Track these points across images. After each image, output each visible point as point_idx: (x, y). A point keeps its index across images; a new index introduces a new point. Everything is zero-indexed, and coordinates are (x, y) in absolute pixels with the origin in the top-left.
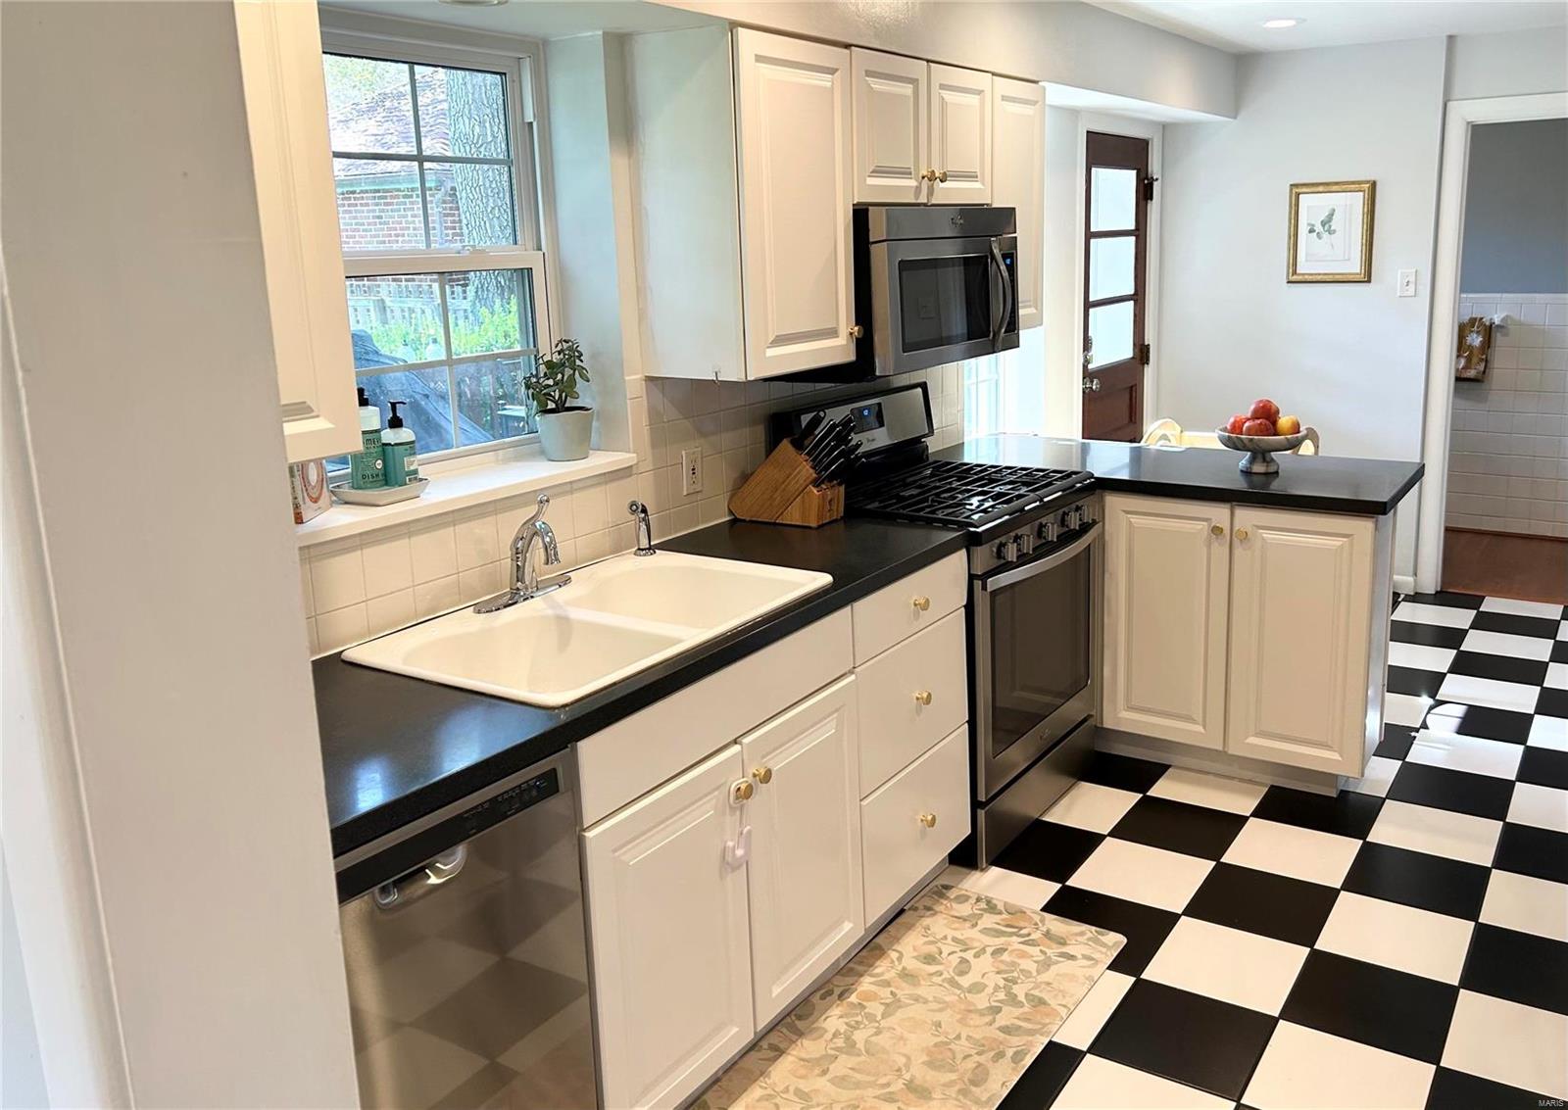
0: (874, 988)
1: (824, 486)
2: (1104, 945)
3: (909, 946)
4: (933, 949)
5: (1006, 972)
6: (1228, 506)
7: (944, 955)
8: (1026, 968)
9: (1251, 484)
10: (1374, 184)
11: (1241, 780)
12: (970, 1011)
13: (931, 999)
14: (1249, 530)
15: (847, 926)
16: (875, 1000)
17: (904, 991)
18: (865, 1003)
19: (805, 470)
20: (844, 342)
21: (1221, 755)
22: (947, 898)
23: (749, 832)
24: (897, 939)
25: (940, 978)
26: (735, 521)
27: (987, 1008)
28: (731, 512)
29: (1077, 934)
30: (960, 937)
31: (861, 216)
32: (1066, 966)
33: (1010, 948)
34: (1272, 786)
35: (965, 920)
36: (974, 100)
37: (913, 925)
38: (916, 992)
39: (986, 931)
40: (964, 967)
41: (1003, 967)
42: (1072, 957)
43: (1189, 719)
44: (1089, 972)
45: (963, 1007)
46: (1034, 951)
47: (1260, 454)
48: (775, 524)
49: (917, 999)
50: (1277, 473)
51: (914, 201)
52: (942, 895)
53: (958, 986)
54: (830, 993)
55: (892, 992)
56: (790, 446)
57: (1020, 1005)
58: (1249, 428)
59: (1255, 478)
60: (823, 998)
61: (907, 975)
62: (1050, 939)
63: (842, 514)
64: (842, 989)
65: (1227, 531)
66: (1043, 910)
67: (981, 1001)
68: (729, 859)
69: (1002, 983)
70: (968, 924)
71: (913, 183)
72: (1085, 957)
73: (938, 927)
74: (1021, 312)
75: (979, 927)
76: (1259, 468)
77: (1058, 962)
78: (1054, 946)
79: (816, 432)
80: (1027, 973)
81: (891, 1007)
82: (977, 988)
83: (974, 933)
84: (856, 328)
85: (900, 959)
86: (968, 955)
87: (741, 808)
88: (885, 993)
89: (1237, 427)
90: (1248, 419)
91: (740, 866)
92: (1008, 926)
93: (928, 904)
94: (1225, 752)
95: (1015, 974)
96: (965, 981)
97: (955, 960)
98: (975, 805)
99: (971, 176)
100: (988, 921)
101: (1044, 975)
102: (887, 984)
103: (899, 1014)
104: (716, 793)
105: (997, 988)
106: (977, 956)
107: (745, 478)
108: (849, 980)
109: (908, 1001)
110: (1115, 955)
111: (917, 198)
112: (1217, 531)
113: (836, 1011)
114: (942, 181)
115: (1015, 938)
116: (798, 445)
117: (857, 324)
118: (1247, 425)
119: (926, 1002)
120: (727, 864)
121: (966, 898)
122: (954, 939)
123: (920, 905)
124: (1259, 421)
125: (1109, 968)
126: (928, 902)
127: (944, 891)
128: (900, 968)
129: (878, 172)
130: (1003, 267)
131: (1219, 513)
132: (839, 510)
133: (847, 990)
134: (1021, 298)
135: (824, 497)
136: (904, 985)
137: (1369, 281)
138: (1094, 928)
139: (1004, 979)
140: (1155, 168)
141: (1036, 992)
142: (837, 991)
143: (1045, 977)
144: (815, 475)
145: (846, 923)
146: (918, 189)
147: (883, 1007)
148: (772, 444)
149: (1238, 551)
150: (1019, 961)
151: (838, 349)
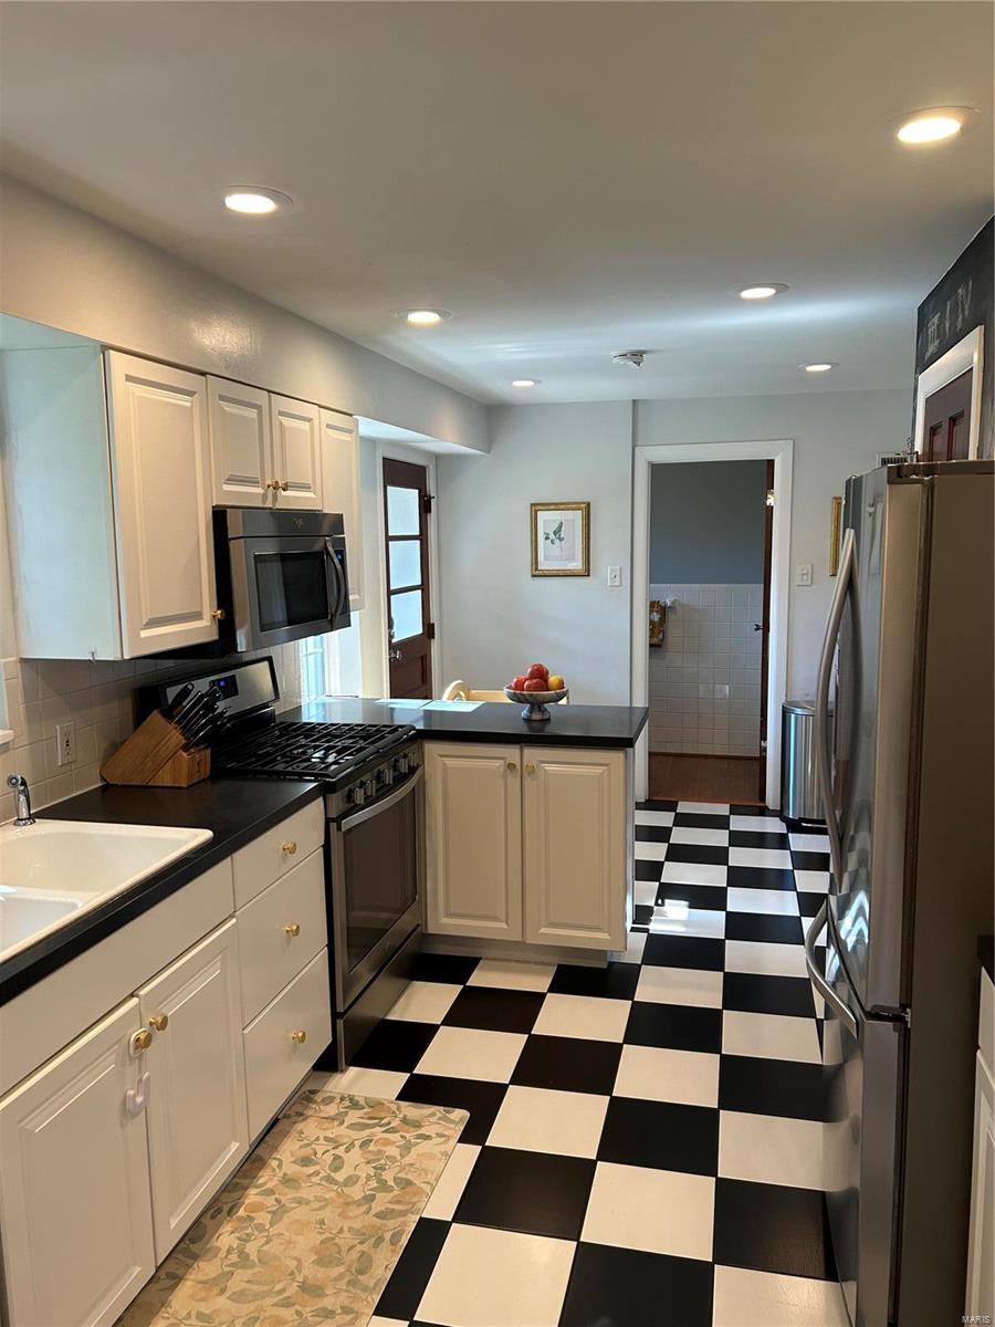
0: (258, 1198)
1: (192, 750)
2: (453, 1122)
3: (287, 1152)
4: (308, 1151)
5: (374, 1161)
6: (518, 746)
7: (319, 1155)
8: (392, 1154)
9: (531, 729)
10: (589, 504)
11: (536, 963)
12: (348, 1204)
13: (312, 1199)
14: (535, 764)
15: (234, 1146)
16: (262, 1210)
17: (287, 1196)
18: (253, 1215)
19: (175, 736)
20: (208, 624)
21: (520, 945)
22: (315, 1102)
23: (148, 1078)
24: (275, 1148)
25: (318, 1178)
26: (106, 788)
27: (363, 1198)
28: (103, 779)
29: (428, 1116)
30: (330, 1136)
31: (219, 516)
32: (424, 1146)
33: (375, 1139)
34: (560, 966)
35: (333, 1120)
36: (305, 426)
37: (289, 1132)
38: (300, 1195)
39: (352, 1127)
40: (338, 1163)
41: (372, 1157)
42: (428, 1138)
43: (495, 919)
44: (443, 1148)
45: (341, 1200)
46: (395, 1137)
47: (537, 705)
48: (146, 787)
49: (300, 1201)
50: (549, 720)
51: (261, 505)
52: (310, 1100)
53: (334, 1182)
54: (219, 1211)
55: (276, 1199)
56: (160, 717)
57: (390, 1189)
58: (529, 686)
59: (534, 724)
60: (213, 1217)
61: (288, 1180)
62: (407, 1124)
63: (208, 773)
64: (230, 1205)
65: (518, 767)
66: (398, 1098)
67: (356, 1192)
68: (129, 1106)
69: (372, 1172)
70: (336, 1123)
71: (260, 491)
72: (438, 1135)
73: (311, 1131)
74: (351, 597)
75: (346, 1124)
76: (536, 716)
77: (417, 1144)
78: (412, 1129)
79: (184, 704)
80: (392, 1159)
81: (276, 1216)
82: (351, 1181)
83: (342, 1130)
84: (219, 612)
85: (280, 1166)
86: (340, 1151)
87: (140, 1058)
88: (270, 1201)
89: (519, 686)
90: (526, 680)
91: (141, 1111)
92: (371, 1118)
93: (300, 1110)
94: (523, 943)
95: (383, 1161)
96: (340, 1176)
97: (328, 1158)
98: (335, 1015)
99: (306, 487)
100: (354, 1117)
101: (406, 1159)
102: (271, 1192)
103: (286, 1219)
104: (116, 1047)
105: (369, 1177)
106: (347, 1150)
107: (115, 747)
108: (235, 1195)
109: (293, 1205)
110: (462, 1129)
111: (264, 503)
112: (511, 766)
113: (227, 1228)
114: (284, 490)
115: (378, 1129)
116: (168, 714)
117: (218, 609)
118: (526, 683)
119: (308, 1202)
120: (127, 1111)
121: (331, 1100)
122: (326, 1139)
123: (292, 1112)
124: (535, 681)
125: (459, 1142)
126: (298, 1108)
127: (312, 1096)
128: (281, 1174)
129: (232, 480)
130: (336, 561)
131: (511, 753)
132: (206, 771)
133: (235, 1205)
134: (350, 586)
135: (193, 759)
136: (287, 1190)
137: (588, 575)
138: (442, 1108)
139: (374, 1167)
140: (431, 489)
141: (402, 1175)
142: (226, 1208)
143: (407, 1160)
144: (184, 741)
145: (234, 1143)
146: (265, 496)
147: (270, 1216)
148: (140, 716)
149: (528, 782)
150: (384, 1149)
151: (202, 629)
